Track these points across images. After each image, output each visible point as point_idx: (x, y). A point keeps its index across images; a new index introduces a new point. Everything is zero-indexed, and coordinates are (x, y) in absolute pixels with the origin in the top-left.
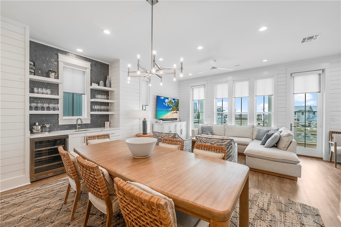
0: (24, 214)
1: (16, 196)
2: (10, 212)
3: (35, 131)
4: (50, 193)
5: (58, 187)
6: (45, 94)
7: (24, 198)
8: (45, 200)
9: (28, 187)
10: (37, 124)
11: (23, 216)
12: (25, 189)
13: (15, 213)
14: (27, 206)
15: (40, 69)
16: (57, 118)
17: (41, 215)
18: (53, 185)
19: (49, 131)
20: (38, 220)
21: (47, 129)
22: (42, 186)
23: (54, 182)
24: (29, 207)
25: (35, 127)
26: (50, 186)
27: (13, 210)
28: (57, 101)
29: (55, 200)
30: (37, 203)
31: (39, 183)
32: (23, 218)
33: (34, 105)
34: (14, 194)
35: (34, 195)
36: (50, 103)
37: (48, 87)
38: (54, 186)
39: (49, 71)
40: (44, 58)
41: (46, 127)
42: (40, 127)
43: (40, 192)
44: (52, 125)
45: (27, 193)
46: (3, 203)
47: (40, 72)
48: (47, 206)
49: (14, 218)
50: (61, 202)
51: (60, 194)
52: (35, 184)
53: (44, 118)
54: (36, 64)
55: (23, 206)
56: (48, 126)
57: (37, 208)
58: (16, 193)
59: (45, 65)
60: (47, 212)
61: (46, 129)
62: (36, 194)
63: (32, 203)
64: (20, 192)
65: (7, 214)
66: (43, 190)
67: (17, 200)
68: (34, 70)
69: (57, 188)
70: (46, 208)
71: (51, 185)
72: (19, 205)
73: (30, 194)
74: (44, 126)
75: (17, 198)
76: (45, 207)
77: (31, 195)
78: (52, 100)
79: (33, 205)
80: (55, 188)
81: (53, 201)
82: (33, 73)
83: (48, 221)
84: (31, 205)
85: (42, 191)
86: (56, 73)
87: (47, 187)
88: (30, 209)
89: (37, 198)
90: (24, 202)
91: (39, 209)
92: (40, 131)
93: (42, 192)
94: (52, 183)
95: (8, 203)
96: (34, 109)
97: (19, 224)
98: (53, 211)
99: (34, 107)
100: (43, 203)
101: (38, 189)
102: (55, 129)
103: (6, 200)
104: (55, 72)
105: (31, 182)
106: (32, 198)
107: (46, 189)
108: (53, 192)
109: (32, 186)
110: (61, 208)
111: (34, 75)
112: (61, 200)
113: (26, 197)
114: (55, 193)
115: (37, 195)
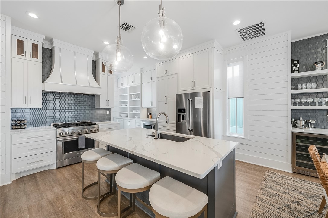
0: (280, 193)
1: (279, 176)
2: (271, 185)
3: (298, 126)
4: (306, 191)
5: (318, 191)
6: (309, 88)
7: (283, 181)
8: (299, 195)
9: (289, 175)
10: (301, 119)
11: (278, 194)
12: (287, 175)
13: (274, 188)
14: (283, 188)
15: (305, 65)
16: (325, 114)
17: (291, 204)
18: (313, 186)
19: (314, 128)
20: (288, 206)
21: (312, 125)
22: (301, 180)
23: (314, 184)
24: (284, 191)
25: (298, 122)
26: (309, 185)
27: (274, 185)
28: (326, 94)
29: (309, 202)
30: (291, 192)
31: (300, 177)
32: (277, 195)
33: (297, 101)
34: (278, 173)
35: (291, 184)
36: (316, 98)
37: (314, 80)
38: (314, 188)
39: (314, 63)
40: (309, 52)
41: (310, 123)
42: (303, 122)
43: (298, 185)
44: (319, 122)
45: (287, 179)
46: (270, 176)
47: (304, 67)
48: (299, 201)
49: (272, 191)
50: (315, 208)
51: (318, 199)
52: (296, 175)
53: (309, 114)
54: (300, 61)
55: (280, 187)
56: (313, 122)
57: (290, 196)
58: (280, 174)
59: (310, 59)
60: (297, 206)
61: (310, 124)
62: (294, 184)
63: (288, 189)
64: (282, 175)
65: (269, 184)
66: (301, 185)
67: (278, 180)
68: (299, 67)
69: (316, 192)
70: (297, 202)
71: (311, 185)
72: (279, 184)
73: (289, 181)
74: (308, 122)
75: (278, 178)
76: (298, 200)
77: (289, 183)
78: (319, 94)
79: (288, 191)
80: (314, 191)
81: (307, 201)
82: (297, 70)
83: (295, 214)
84: (287, 191)
85: (299, 184)
86: (323, 62)
87: (306, 184)
88: (285, 193)
89: (293, 188)
90: (282, 184)
91: (292, 198)
92: (303, 126)
93: (299, 186)
94: (313, 183)
95: (272, 178)
96: (297, 104)
97: (273, 197)
98: (303, 209)
99: (297, 103)
100: (297, 196)
101: (296, 181)
102: (323, 127)
103: (272, 175)
104: (321, 62)
105: (293, 172)
106: (289, 185)
107: (304, 185)
108: (311, 193)
109: (293, 176)
110: (313, 214)
111: (299, 72)
112: (317, 206)
113: (285, 182)
114: (313, 196)
115: (294, 186)
